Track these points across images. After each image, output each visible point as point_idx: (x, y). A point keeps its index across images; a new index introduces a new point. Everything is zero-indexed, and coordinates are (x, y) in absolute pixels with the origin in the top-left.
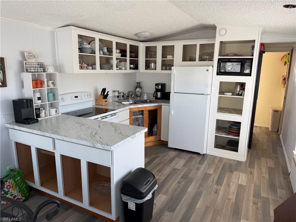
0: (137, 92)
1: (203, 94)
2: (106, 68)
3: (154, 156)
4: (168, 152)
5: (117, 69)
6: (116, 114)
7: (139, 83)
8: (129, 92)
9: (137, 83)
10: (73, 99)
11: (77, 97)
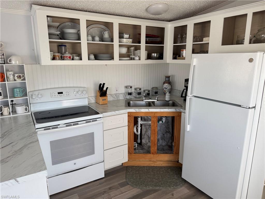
0: (164, 89)
1: (240, 106)
2: (103, 58)
3: (151, 188)
4: (176, 187)
5: (119, 60)
6: (98, 119)
7: (169, 77)
8: (153, 88)
9: (166, 77)
10: (55, 96)
11: (62, 93)
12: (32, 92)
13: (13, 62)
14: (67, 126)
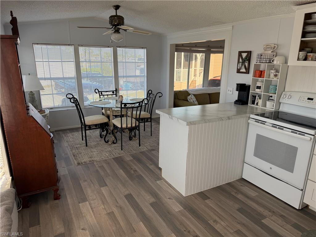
10: (303, 100)
11: (312, 99)
12: (290, 92)
13: (275, 62)
14: (272, 126)
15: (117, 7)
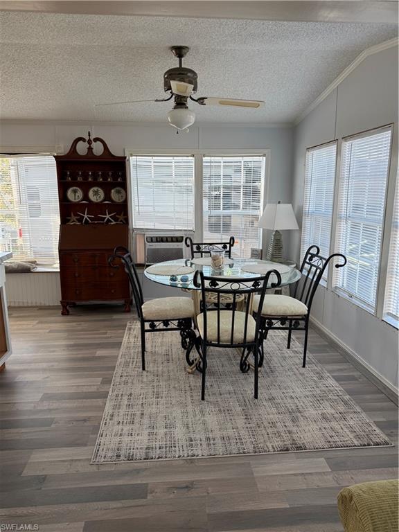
15: (180, 51)
